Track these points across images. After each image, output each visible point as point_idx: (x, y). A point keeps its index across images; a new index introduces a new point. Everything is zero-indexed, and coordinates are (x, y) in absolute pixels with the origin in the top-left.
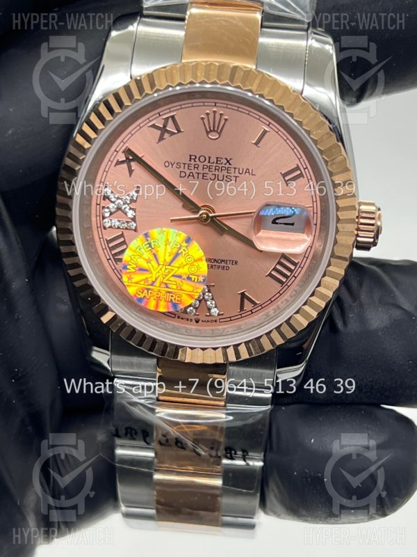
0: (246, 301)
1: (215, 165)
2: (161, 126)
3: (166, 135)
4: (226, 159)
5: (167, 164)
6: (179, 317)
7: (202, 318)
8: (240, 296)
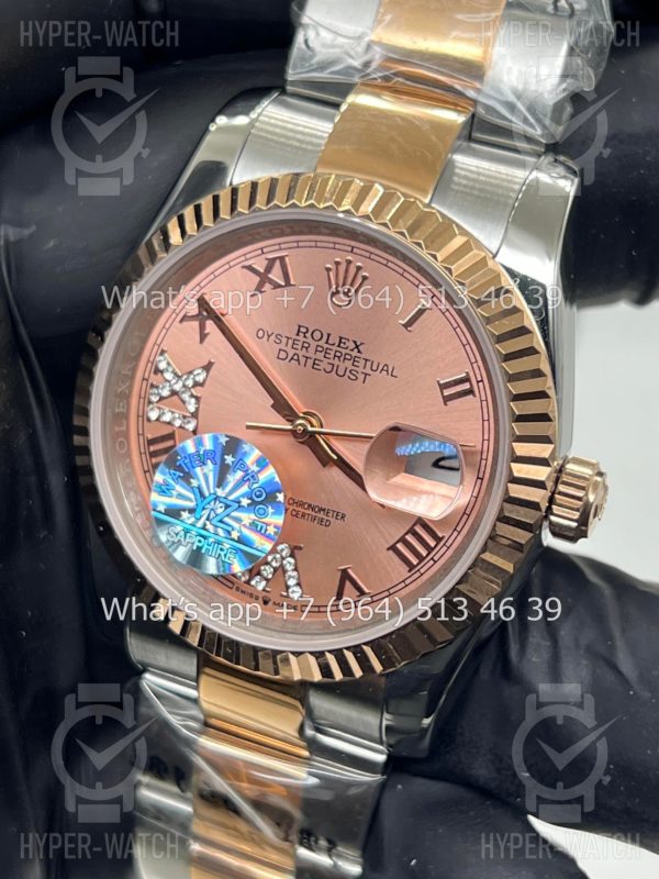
0: (348, 583)
1: (335, 348)
2: (262, 271)
3: (267, 287)
4: (355, 342)
5: (261, 333)
6: (238, 589)
7: (274, 597)
8: (339, 574)
